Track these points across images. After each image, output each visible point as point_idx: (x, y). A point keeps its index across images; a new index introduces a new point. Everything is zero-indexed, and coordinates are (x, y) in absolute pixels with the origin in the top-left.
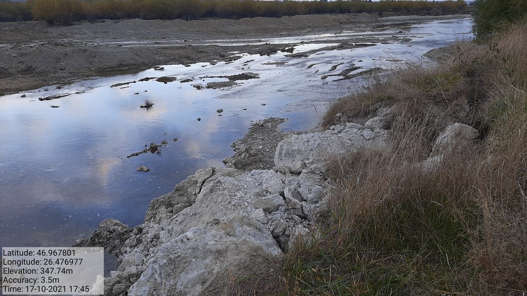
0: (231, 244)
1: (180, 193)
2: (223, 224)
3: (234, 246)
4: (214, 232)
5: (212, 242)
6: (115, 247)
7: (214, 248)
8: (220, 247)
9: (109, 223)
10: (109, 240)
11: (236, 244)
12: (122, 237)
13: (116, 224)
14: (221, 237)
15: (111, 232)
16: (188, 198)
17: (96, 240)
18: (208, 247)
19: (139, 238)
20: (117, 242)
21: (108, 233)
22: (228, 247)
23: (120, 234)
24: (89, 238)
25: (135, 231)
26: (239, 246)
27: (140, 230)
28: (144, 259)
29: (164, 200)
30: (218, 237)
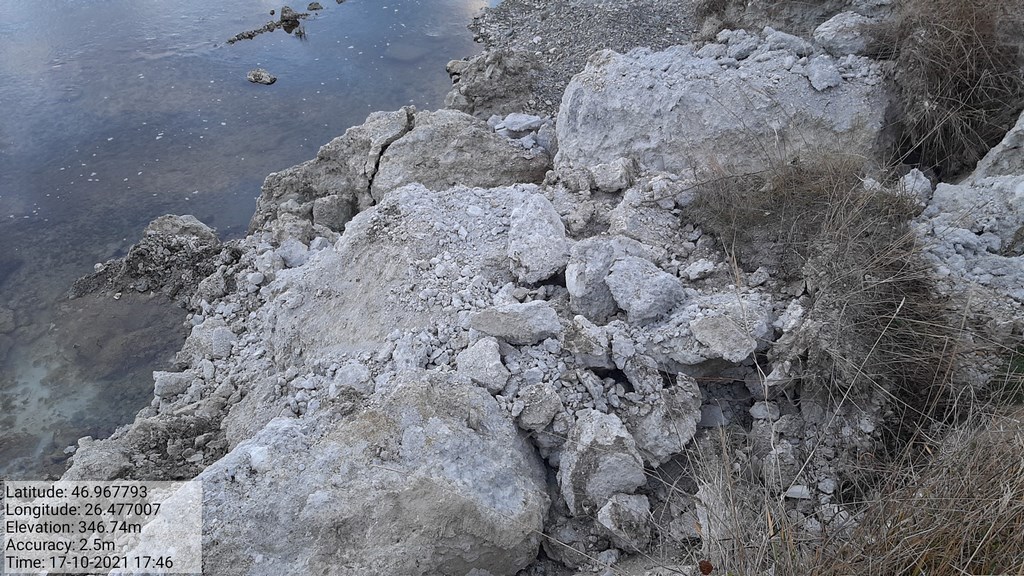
0: (378, 500)
1: (331, 167)
2: (365, 416)
3: (390, 503)
4: (332, 448)
5: (321, 496)
6: (181, 286)
7: (325, 517)
8: (345, 510)
9: (169, 227)
10: (170, 267)
11: (395, 496)
12: (199, 264)
13: (184, 230)
14: (353, 469)
15: (172, 249)
16: (348, 180)
17: (140, 266)
18: (306, 513)
19: (232, 275)
20: (186, 275)
21: (168, 252)
22: (368, 509)
23: (194, 255)
24: (124, 260)
25: (225, 255)
26: (405, 503)
27: (236, 255)
28: (233, 343)
29: (295, 179)
30: (345, 468)
